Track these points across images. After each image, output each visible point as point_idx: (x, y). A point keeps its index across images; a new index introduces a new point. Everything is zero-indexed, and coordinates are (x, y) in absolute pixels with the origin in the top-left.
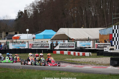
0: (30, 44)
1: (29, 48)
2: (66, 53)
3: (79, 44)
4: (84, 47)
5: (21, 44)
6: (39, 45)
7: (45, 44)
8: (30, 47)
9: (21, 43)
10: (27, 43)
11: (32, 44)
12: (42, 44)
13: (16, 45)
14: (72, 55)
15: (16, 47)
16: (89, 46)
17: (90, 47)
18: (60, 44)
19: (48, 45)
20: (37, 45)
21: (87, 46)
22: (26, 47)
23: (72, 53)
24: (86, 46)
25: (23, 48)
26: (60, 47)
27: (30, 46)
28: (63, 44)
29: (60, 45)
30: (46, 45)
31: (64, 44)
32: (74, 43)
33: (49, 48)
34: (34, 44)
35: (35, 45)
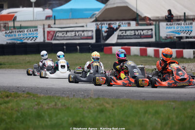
0: (49, 32)
1: (47, 41)
2: (135, 50)
3: (166, 31)
4: (177, 35)
5: (26, 32)
6: (69, 34)
7: (83, 31)
8: (48, 39)
9: (26, 30)
10: (40, 30)
11: (54, 32)
12: (78, 31)
13: (15, 35)
14: (150, 57)
15: (14, 39)
16: (188, 35)
17: (191, 35)
18: (121, 30)
19: (90, 34)
20: (65, 35)
21: (185, 35)
22: (40, 39)
23: (150, 51)
24: (182, 35)
25: (33, 41)
26: (119, 37)
27: (48, 36)
28: (126, 30)
29: (120, 33)
30: (86, 34)
31: (128, 30)
32: (153, 27)
33: (93, 41)
34: (57, 32)
35: (60, 34)
